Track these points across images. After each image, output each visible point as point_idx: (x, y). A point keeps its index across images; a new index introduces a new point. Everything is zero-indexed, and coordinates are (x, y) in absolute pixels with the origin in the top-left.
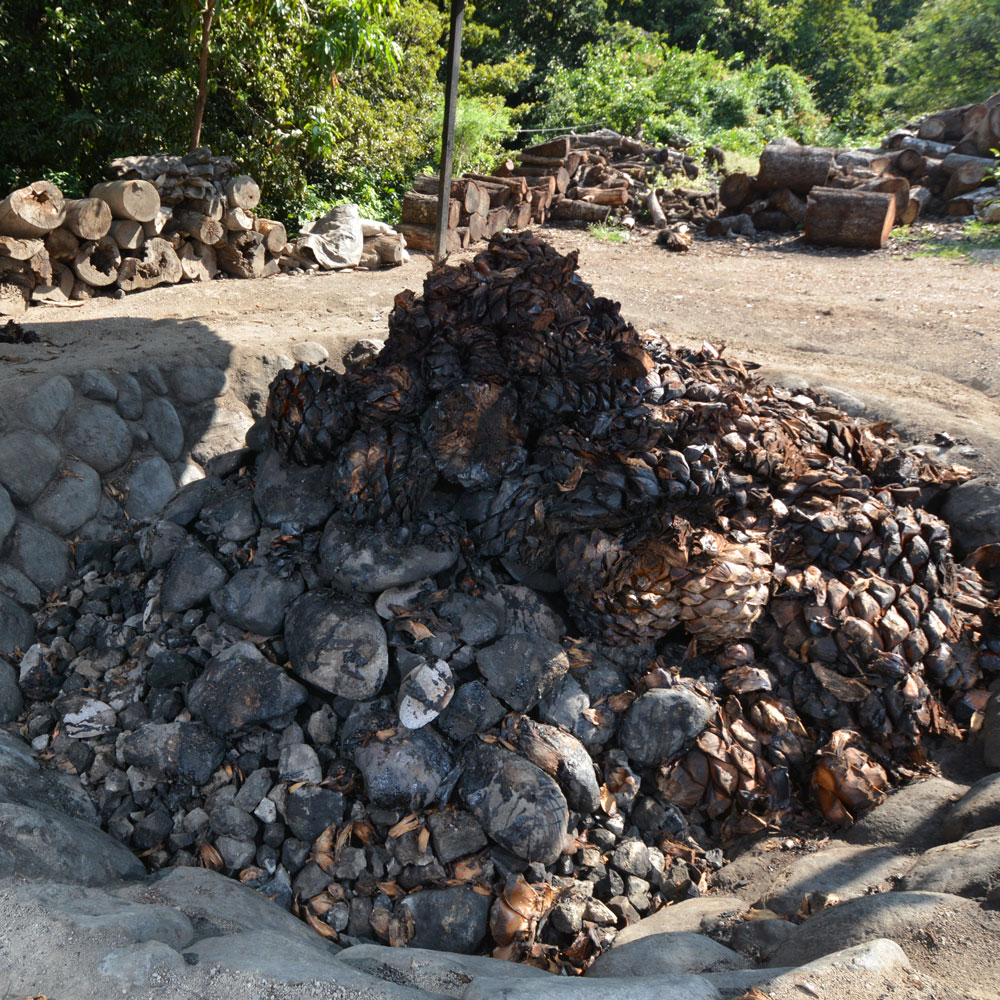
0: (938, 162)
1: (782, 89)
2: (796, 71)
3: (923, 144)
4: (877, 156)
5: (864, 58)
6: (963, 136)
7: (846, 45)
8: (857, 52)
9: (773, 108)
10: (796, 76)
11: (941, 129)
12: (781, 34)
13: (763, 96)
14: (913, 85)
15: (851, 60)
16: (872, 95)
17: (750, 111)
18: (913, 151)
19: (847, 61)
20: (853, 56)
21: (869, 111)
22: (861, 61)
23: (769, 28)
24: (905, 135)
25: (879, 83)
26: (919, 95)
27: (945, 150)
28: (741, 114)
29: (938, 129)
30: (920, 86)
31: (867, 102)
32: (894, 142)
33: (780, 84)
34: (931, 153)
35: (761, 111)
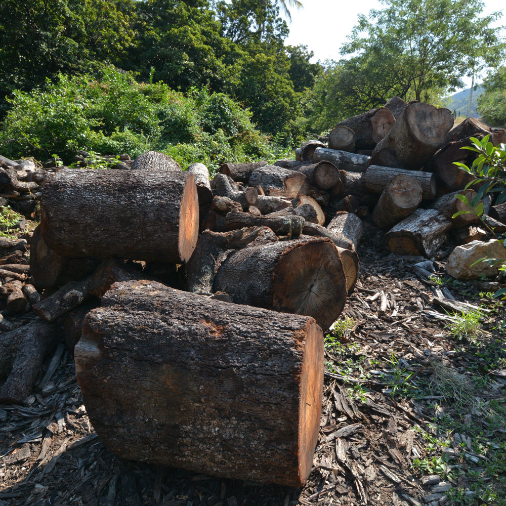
0: (358, 176)
1: (222, 112)
2: (231, 98)
3: (336, 155)
4: (290, 172)
5: (287, 99)
6: (375, 144)
7: (277, 93)
8: (284, 97)
9: (217, 127)
10: (231, 101)
11: (351, 137)
12: (232, 82)
13: (207, 116)
14: (318, 117)
15: (281, 101)
16: (297, 123)
17: (195, 129)
18: (327, 163)
19: (278, 102)
20: (282, 99)
21: (298, 133)
22: (286, 102)
23: (225, 78)
24: (317, 145)
25: (300, 116)
26: (323, 123)
27: (361, 161)
28: (187, 131)
29: (348, 138)
30: (322, 118)
31: (295, 127)
32: (307, 154)
33: (220, 108)
34: (347, 165)
35: (207, 129)
